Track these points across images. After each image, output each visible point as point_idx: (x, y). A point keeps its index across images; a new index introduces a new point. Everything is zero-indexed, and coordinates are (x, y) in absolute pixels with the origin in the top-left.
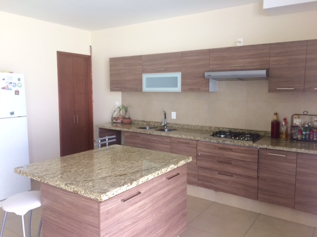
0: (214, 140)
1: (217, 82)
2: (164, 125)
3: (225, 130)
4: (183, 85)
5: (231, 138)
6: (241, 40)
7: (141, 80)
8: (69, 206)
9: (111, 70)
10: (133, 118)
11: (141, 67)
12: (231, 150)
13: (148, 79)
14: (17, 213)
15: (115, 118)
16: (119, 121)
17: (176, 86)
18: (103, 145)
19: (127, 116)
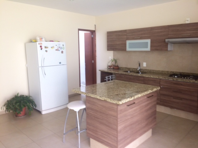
0: (171, 79)
1: (173, 44)
2: (139, 70)
3: (177, 73)
4: (151, 46)
5: (181, 78)
6: (189, 19)
7: (125, 44)
8: (101, 107)
9: (108, 39)
10: (120, 66)
11: (126, 36)
12: (182, 85)
13: (130, 43)
14: (75, 110)
15: (109, 66)
16: (112, 68)
17: (147, 47)
18: (109, 80)
19: (116, 65)
